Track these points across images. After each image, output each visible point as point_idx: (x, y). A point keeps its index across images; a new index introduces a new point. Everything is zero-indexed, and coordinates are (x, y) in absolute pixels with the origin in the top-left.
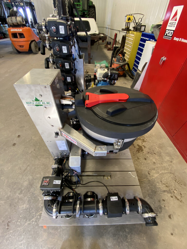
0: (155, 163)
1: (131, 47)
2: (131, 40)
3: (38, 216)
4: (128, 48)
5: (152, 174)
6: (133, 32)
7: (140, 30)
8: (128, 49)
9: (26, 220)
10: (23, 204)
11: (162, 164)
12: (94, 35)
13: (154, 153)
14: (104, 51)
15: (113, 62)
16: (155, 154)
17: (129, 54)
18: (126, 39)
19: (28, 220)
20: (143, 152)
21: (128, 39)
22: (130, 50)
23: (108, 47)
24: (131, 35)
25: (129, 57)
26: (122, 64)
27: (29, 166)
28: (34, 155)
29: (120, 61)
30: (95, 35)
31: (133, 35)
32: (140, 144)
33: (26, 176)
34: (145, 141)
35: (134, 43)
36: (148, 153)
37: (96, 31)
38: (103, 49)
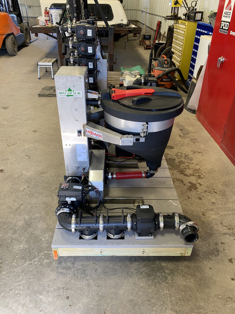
0: (214, 203)
1: (182, 44)
2: (181, 33)
3: (41, 256)
4: (178, 45)
5: (209, 215)
6: (184, 22)
7: (195, 18)
8: (178, 48)
9: (26, 260)
10: (20, 244)
11: (225, 204)
12: (120, 25)
13: (214, 191)
14: (137, 51)
15: (152, 67)
16: (216, 193)
17: (180, 54)
18: (174, 32)
19: (28, 260)
20: (198, 191)
21: (177, 32)
22: (181, 49)
23: (146, 44)
24: (182, 26)
25: (179, 59)
26: (167, 70)
27: (22, 204)
28: (29, 192)
29: (165, 65)
30: (122, 26)
31: (184, 27)
32: (194, 181)
33: (20, 215)
34: (201, 178)
35: (186, 38)
36: (205, 192)
37: (122, 20)
38: (135, 47)
